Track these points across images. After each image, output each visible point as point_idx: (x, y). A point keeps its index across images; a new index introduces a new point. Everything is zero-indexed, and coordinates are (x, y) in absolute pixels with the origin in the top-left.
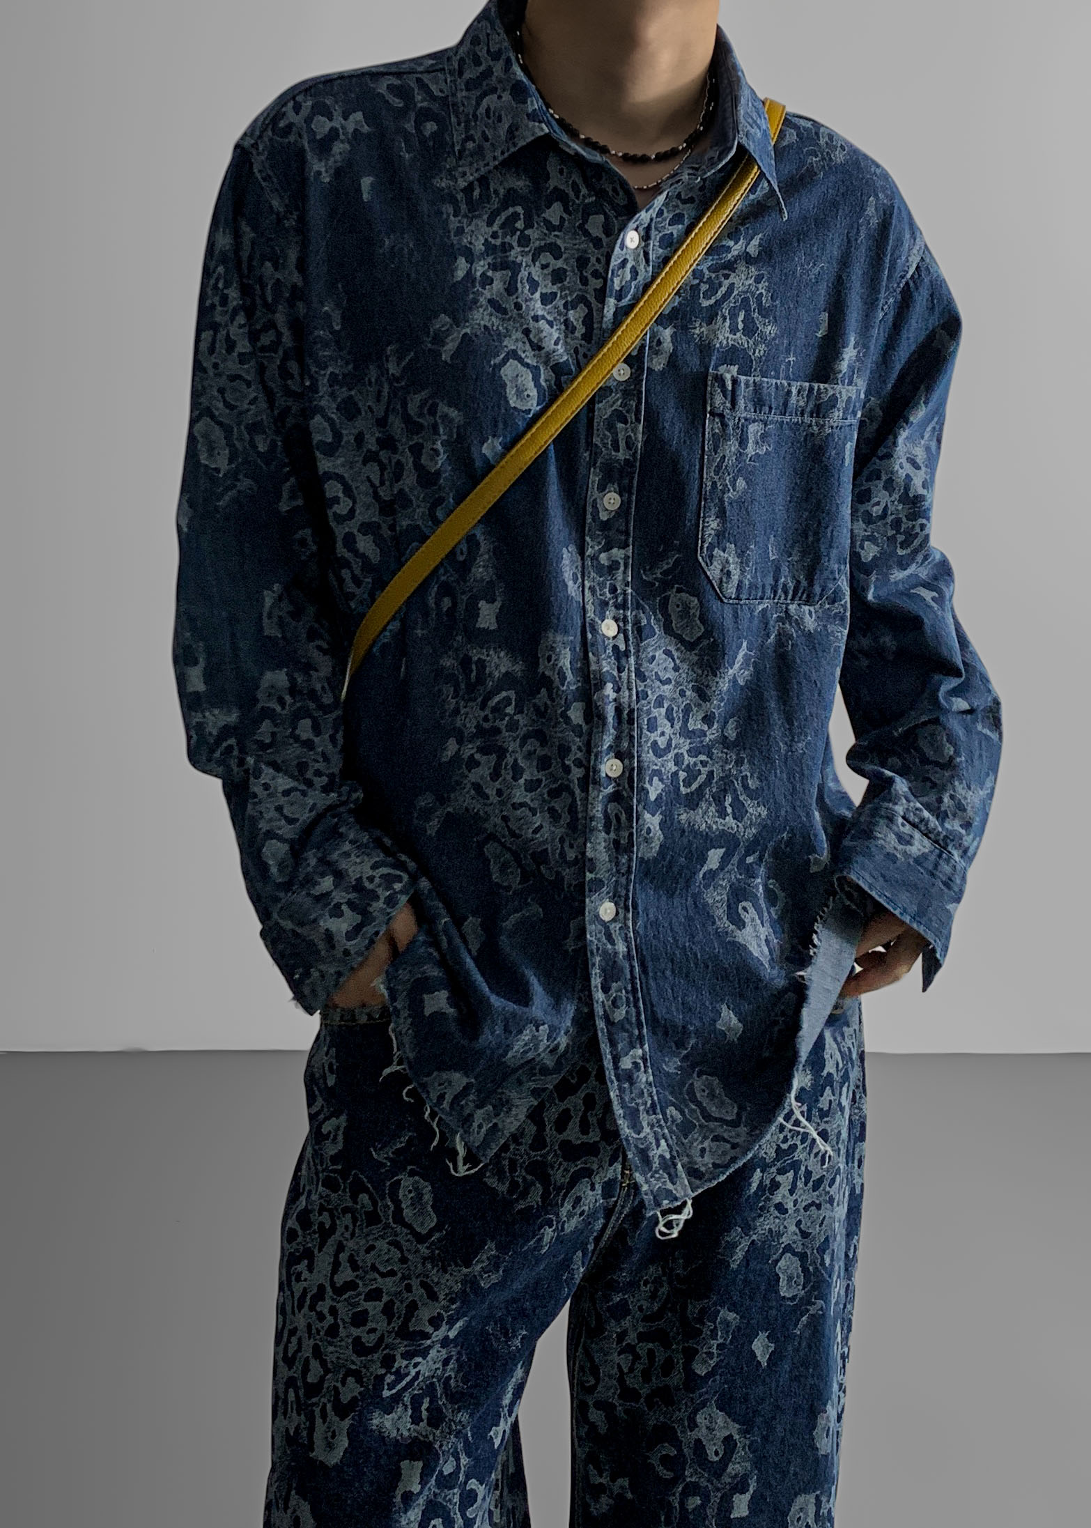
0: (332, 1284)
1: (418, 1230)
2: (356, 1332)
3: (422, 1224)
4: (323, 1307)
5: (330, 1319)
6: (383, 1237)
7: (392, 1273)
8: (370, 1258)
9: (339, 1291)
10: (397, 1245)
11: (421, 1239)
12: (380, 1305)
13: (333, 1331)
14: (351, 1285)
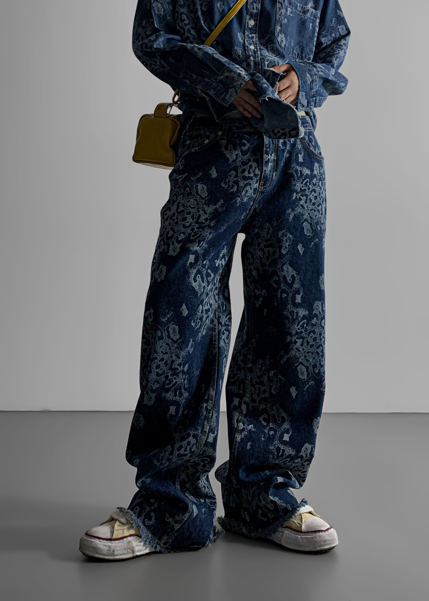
0: (177, 212)
1: (202, 196)
2: (183, 223)
3: (203, 195)
4: (174, 218)
5: (176, 220)
6: (193, 198)
7: (194, 208)
8: (188, 204)
9: (179, 213)
10: (196, 200)
11: (203, 199)
12: (190, 216)
13: (177, 223)
14: (183, 211)
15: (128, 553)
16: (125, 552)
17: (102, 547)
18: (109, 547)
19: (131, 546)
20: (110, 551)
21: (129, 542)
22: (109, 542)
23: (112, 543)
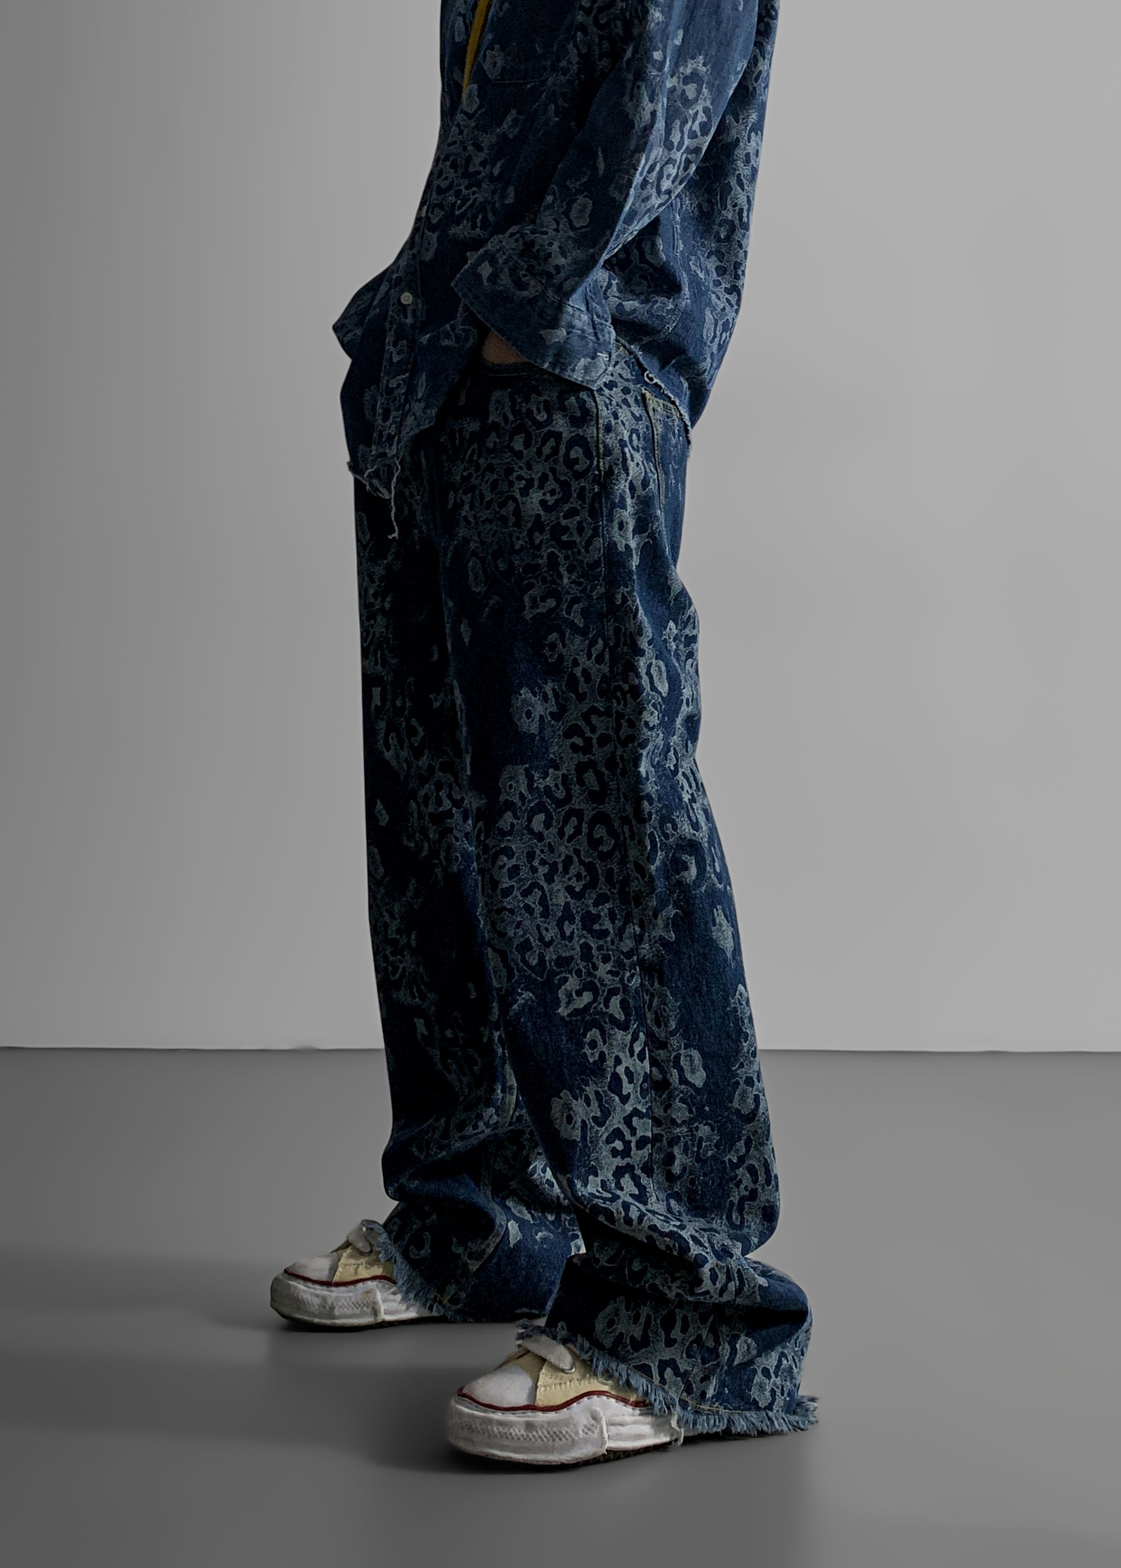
15: (363, 1314)
16: (358, 1311)
17: (309, 1298)
18: (324, 1298)
19: (371, 1299)
20: (324, 1307)
21: (368, 1292)
22: (325, 1288)
23: (332, 1291)
